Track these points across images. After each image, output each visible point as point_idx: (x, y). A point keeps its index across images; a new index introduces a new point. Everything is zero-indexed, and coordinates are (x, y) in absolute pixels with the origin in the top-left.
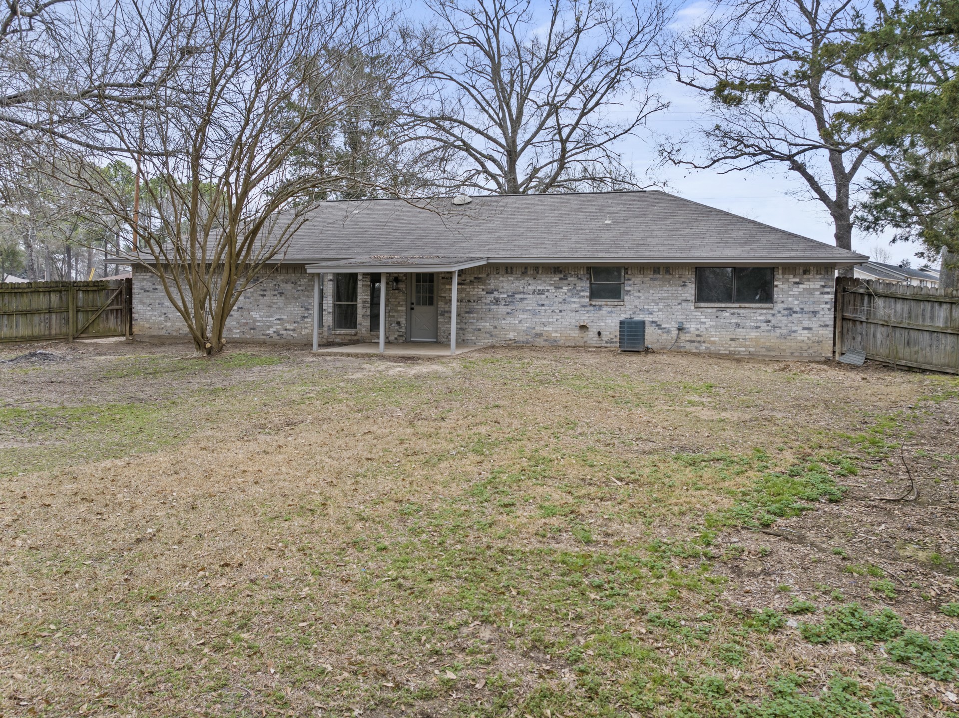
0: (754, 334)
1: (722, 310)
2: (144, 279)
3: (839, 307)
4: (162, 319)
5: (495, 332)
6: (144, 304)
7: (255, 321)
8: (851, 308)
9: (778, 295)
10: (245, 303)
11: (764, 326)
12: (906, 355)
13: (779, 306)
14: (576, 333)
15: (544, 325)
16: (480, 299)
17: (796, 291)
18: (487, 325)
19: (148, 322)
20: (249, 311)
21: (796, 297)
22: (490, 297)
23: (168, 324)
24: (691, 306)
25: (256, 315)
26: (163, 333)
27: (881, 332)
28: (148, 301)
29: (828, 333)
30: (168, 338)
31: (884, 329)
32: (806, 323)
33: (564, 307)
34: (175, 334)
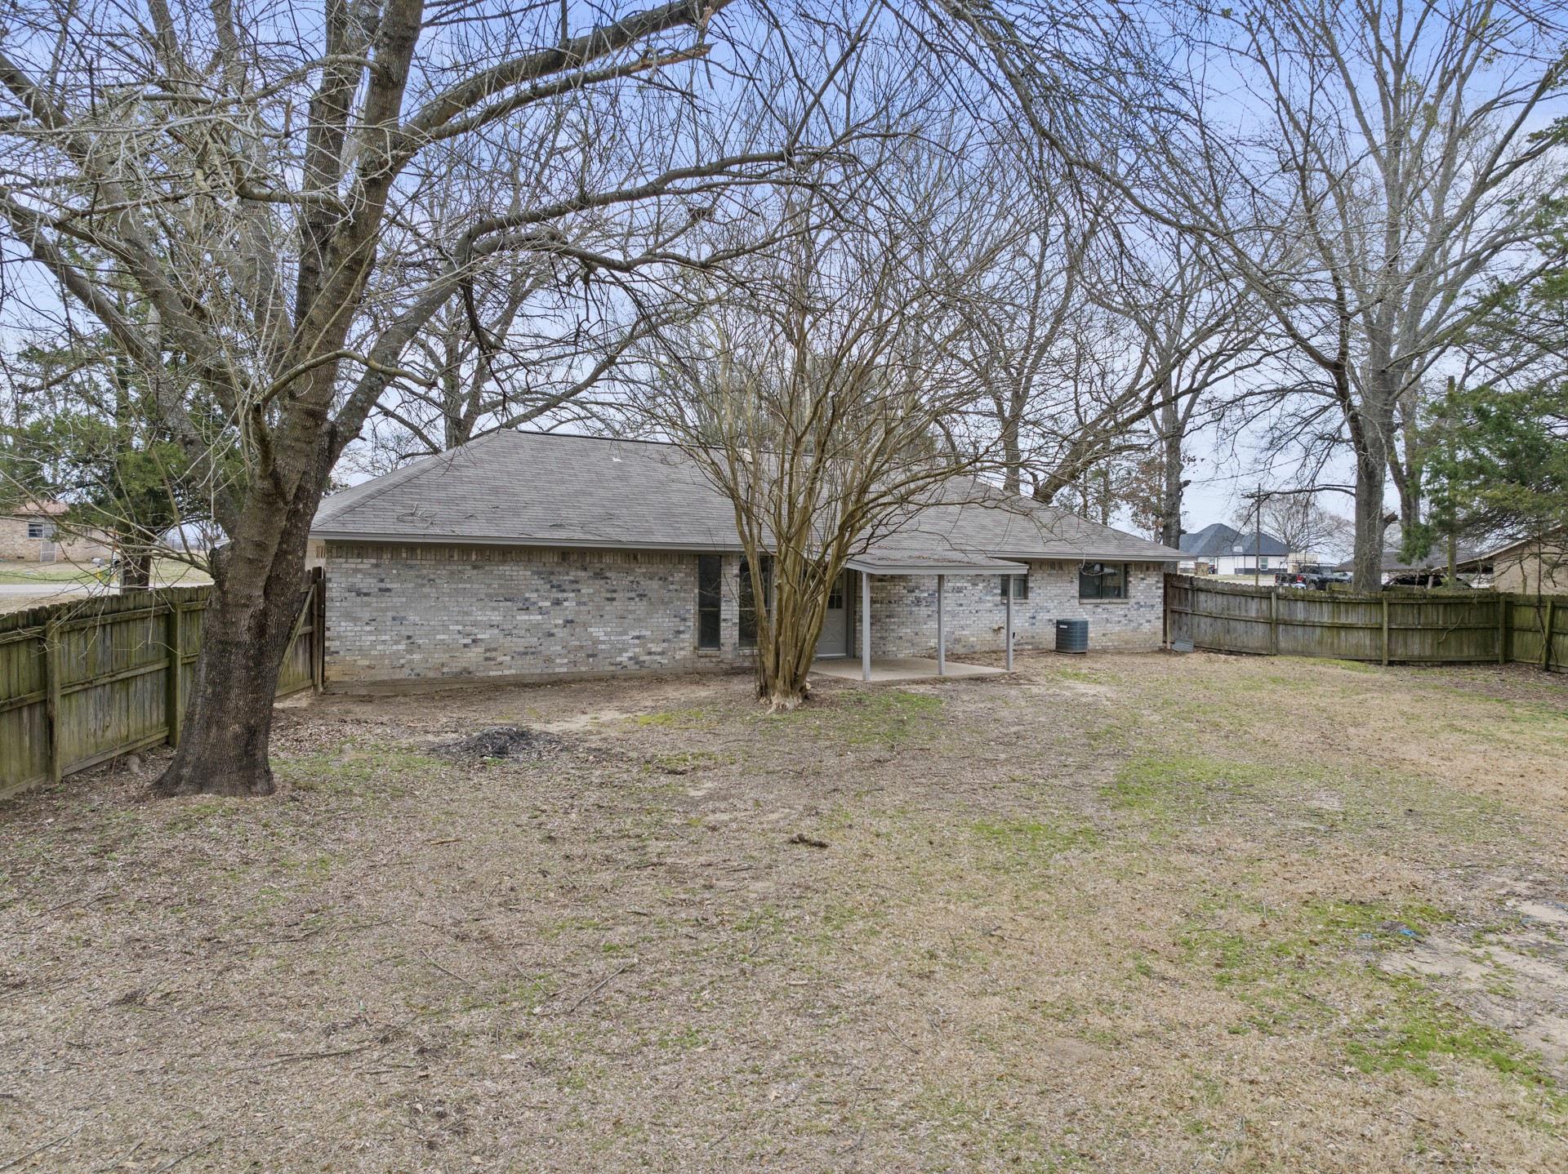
0: (1117, 628)
1: (1097, 605)
2: (356, 571)
3: (1169, 600)
4: (402, 647)
5: (917, 640)
6: (355, 620)
7: (597, 642)
8: (1176, 601)
9: (1132, 591)
10: (578, 613)
11: (1124, 622)
12: (1228, 641)
13: (1132, 601)
14: (989, 636)
15: (962, 628)
16: (901, 598)
17: (1142, 586)
18: (906, 631)
19: (365, 656)
20: (585, 625)
21: (1142, 592)
22: (911, 598)
23: (416, 657)
24: (1076, 602)
25: (598, 632)
26: (400, 675)
27: (1205, 623)
28: (367, 616)
29: (1159, 624)
30: (415, 684)
31: (1208, 620)
32: (1148, 617)
33: (980, 607)
34: (431, 675)
